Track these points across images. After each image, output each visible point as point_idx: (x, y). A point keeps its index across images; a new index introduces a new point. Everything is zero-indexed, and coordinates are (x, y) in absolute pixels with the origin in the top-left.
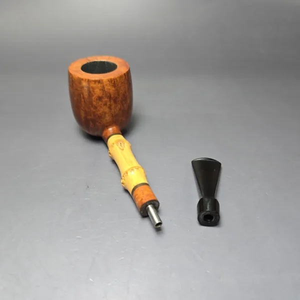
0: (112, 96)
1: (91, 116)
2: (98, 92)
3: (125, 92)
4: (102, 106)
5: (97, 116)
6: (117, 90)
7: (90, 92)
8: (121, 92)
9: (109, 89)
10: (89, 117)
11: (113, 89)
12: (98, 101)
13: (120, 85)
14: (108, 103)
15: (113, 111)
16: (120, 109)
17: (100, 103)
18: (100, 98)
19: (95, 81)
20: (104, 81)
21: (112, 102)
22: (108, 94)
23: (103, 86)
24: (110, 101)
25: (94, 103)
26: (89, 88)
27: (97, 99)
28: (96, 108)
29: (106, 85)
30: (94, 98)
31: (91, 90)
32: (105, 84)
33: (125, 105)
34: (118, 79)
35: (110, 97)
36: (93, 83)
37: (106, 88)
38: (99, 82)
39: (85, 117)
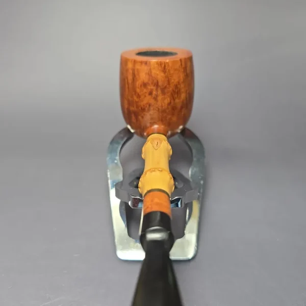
0: (160, 84)
1: (134, 107)
2: (143, 77)
3: (179, 83)
4: (147, 95)
5: (140, 108)
6: (166, 77)
7: (134, 75)
8: (173, 81)
9: (157, 75)
10: (132, 109)
11: (162, 74)
12: (143, 88)
13: (172, 72)
14: (154, 93)
15: (159, 103)
16: (169, 104)
17: (145, 90)
18: (145, 85)
19: (141, 62)
20: (152, 63)
21: (159, 92)
22: (155, 81)
23: (150, 69)
24: (157, 90)
25: (138, 90)
26: (133, 70)
27: (141, 86)
28: (139, 96)
29: (154, 68)
30: (138, 83)
31: (136, 73)
32: (152, 67)
33: (177, 101)
34: (170, 65)
35: (157, 85)
36: (139, 64)
37: (154, 72)
38: (146, 63)
39: (128, 109)
